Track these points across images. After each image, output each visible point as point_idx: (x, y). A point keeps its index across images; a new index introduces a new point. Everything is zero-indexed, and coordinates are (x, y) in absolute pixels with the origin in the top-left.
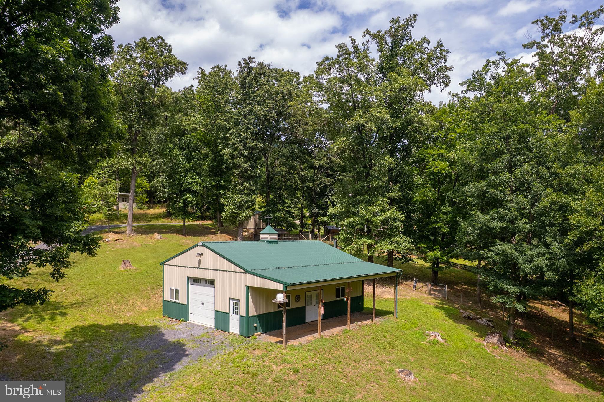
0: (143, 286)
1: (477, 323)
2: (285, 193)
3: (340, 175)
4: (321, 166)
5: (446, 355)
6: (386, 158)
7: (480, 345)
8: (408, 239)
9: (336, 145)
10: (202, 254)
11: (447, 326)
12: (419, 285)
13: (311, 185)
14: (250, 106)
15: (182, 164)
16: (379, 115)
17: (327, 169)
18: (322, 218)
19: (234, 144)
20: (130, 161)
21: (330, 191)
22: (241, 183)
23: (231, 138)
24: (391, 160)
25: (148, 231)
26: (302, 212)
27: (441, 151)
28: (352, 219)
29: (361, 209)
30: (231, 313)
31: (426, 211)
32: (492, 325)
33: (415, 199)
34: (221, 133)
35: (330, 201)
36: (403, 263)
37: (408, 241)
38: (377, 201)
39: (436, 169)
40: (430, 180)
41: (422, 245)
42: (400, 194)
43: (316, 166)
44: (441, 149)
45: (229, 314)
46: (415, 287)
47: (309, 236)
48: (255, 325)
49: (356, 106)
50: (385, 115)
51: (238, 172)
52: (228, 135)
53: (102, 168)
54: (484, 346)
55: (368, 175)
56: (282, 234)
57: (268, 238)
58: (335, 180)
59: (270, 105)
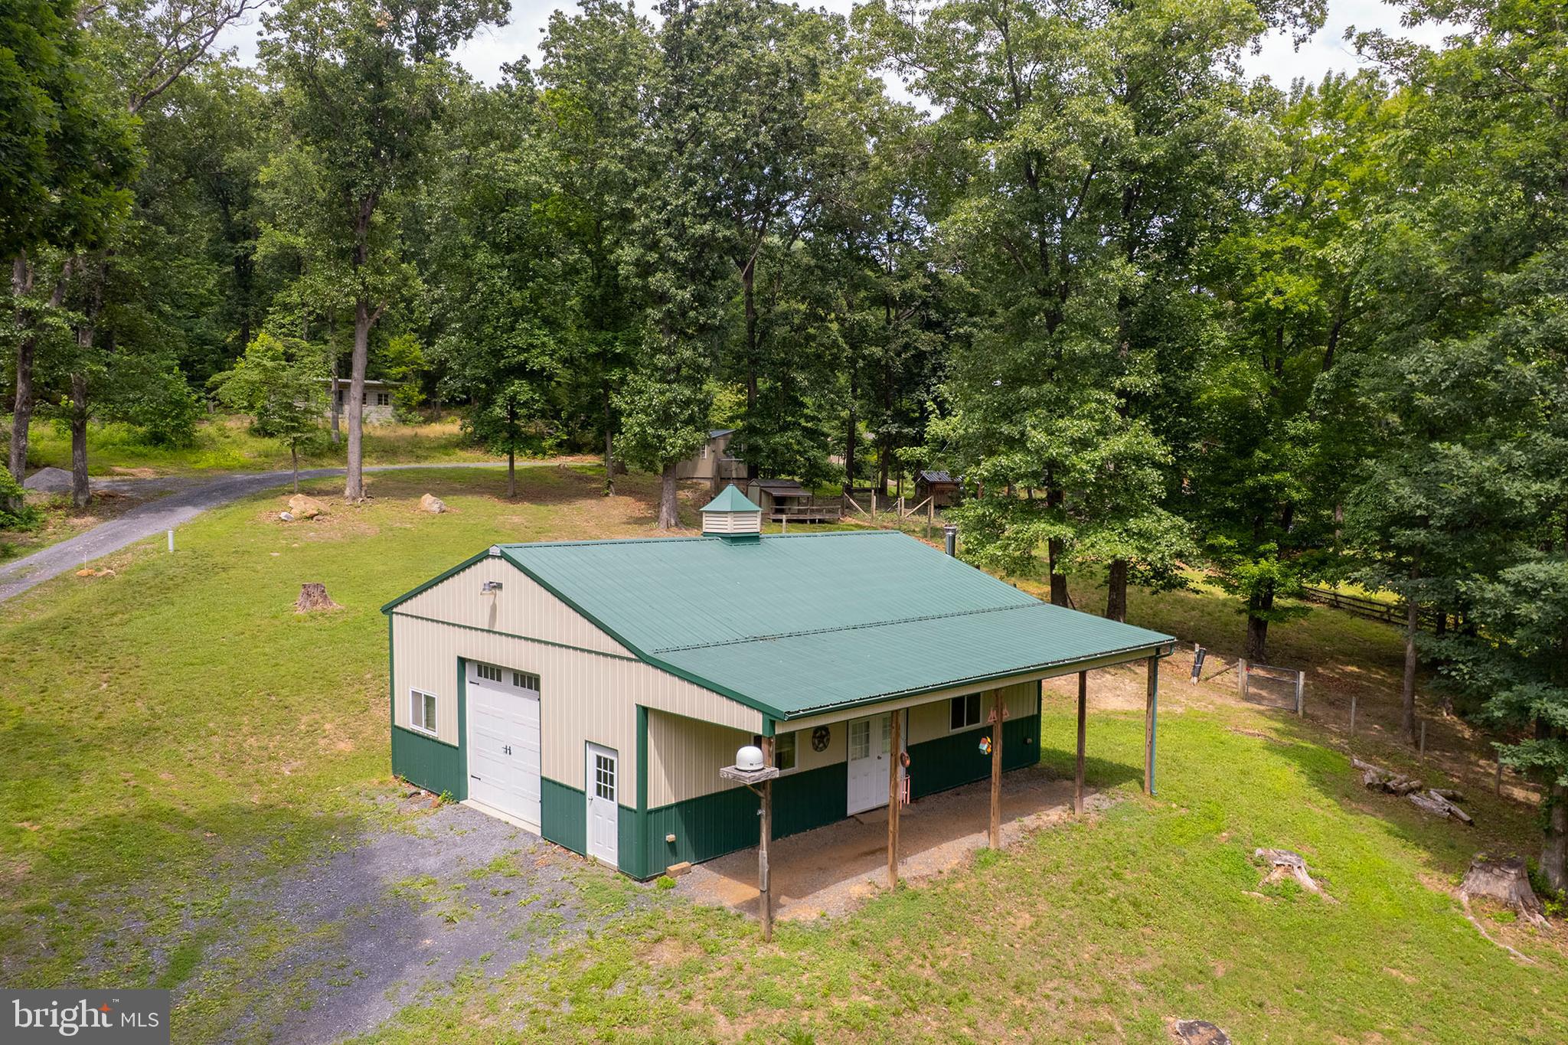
0: (351, 668)
1: (1414, 806)
2: (800, 377)
3: (964, 323)
4: (908, 298)
5: (1334, 948)
6: (1116, 263)
7: (1445, 904)
8: (1180, 520)
9: (955, 222)
10: (499, 586)
11: (1320, 825)
12: (1213, 663)
13: (878, 351)
14: (693, 114)
15: (502, 294)
16: (1098, 119)
17: (925, 304)
18: (910, 450)
19: (648, 231)
20: (346, 286)
21: (934, 370)
22: (669, 346)
23: (637, 211)
24: (1131, 270)
25: (407, 487)
26: (852, 431)
27: (1296, 241)
28: (1003, 460)
29: (1034, 427)
30: (591, 792)
31: (1239, 432)
32: (1467, 818)
33: (1205, 396)
34: (610, 199)
35: (934, 400)
36: (1154, 593)
37: (1180, 528)
38: (1084, 402)
39: (1280, 299)
40: (1252, 334)
41: (1222, 539)
42: (1157, 379)
43: (893, 299)
44: (1293, 234)
45: (583, 794)
46: (1197, 672)
47: (870, 501)
48: (671, 837)
49: (1020, 96)
50: (1121, 120)
51: (658, 316)
52: (629, 205)
53: (287, 308)
54: (1460, 907)
55: (1054, 319)
56: (791, 499)
57: (730, 526)
58: (948, 337)
59: (753, 109)
